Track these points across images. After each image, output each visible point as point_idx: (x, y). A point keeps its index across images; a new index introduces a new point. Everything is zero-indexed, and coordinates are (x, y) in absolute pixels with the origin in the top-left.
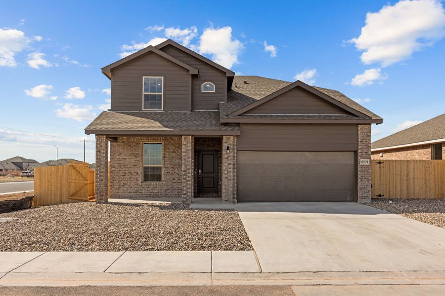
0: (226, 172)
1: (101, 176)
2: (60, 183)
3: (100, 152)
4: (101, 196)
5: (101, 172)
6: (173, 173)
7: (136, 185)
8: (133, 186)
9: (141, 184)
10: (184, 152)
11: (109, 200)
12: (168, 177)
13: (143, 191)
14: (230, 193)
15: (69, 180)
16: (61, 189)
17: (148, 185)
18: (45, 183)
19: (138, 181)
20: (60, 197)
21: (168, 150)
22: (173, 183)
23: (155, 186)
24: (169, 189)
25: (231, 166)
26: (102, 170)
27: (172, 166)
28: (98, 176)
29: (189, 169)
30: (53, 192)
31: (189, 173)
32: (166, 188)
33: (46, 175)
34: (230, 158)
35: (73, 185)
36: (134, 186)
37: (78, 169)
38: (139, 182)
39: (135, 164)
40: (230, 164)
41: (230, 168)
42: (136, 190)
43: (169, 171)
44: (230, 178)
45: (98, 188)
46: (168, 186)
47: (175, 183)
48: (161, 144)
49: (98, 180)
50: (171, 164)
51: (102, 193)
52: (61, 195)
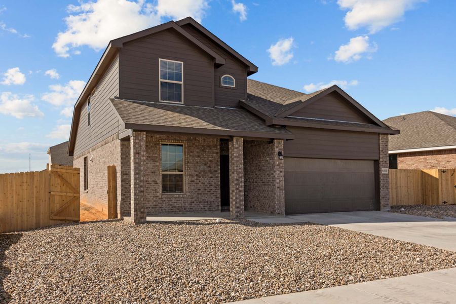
0: (278, 181)
1: (141, 186)
2: (36, 197)
3: (138, 153)
4: (142, 213)
5: (141, 181)
6: (198, 182)
7: (155, 198)
8: (151, 199)
9: (160, 197)
10: (236, 157)
11: (149, 219)
12: (192, 187)
13: (164, 205)
14: (282, 205)
15: (52, 193)
16: (38, 206)
17: (170, 198)
18: (12, 197)
19: (158, 192)
20: (36, 218)
21: (191, 154)
22: (198, 194)
23: (178, 199)
24: (193, 202)
25: (282, 174)
26: (142, 178)
27: (196, 173)
28: (137, 186)
29: (241, 177)
30: (25, 211)
31: (241, 182)
32: (190, 200)
33: (14, 186)
34: (281, 165)
35: (57, 199)
36: (153, 199)
37: (65, 176)
38: (158, 194)
39: (153, 170)
40: (281, 172)
41: (281, 177)
42: (154, 203)
43: (193, 179)
44: (281, 188)
45: (137, 202)
46: (193, 198)
47: (200, 194)
48: (182, 146)
49: (138, 192)
50: (195, 171)
51: (142, 210)
52: (38, 214)
